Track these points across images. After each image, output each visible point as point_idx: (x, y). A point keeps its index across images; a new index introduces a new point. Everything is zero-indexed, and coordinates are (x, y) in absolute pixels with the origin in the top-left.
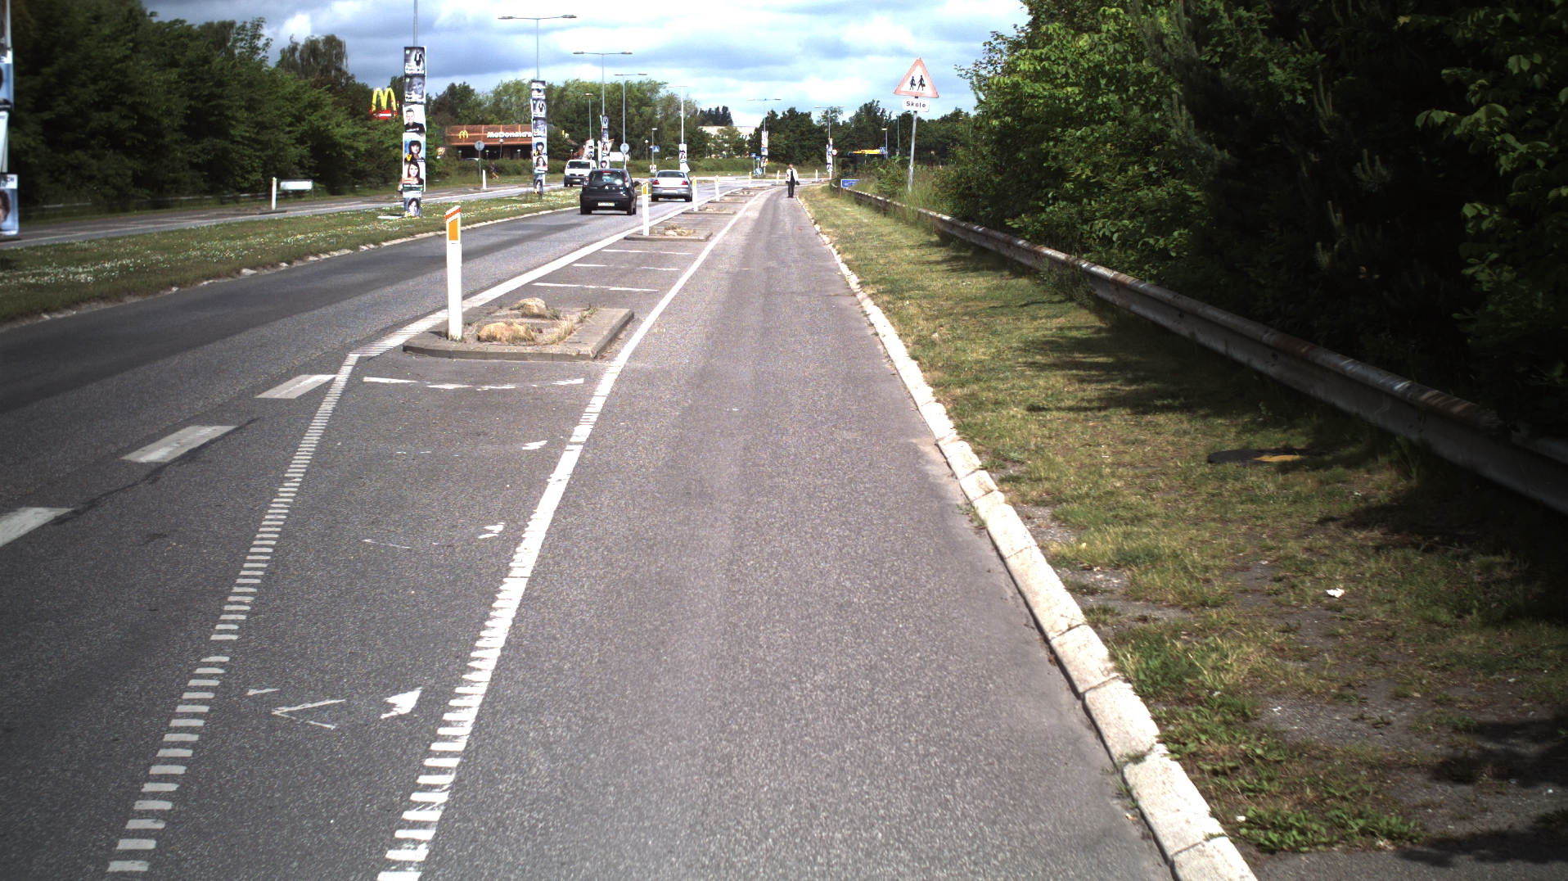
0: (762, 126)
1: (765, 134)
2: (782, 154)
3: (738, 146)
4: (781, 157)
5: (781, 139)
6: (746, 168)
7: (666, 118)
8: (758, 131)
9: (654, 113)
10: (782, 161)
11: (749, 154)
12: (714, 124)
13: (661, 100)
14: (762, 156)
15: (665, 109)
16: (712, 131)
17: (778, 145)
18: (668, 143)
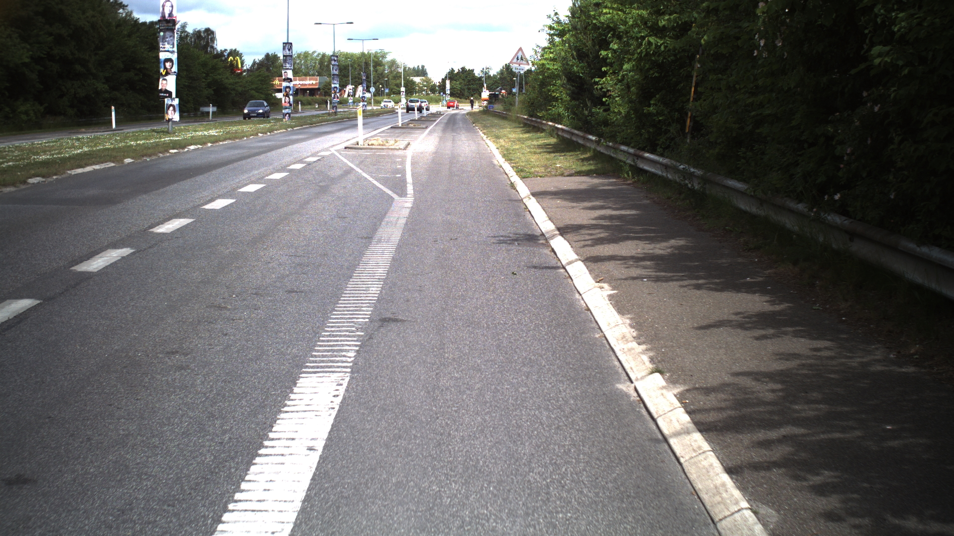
0: (446, 77)
1: (448, 82)
2: (457, 93)
3: (433, 89)
4: (457, 95)
5: (458, 85)
6: (437, 101)
7: (391, 72)
8: (444, 81)
9: (384, 70)
10: (458, 97)
11: (439, 93)
12: (418, 76)
13: (388, 62)
14: (446, 94)
15: (390, 67)
16: (417, 80)
17: (455, 88)
18: (392, 87)
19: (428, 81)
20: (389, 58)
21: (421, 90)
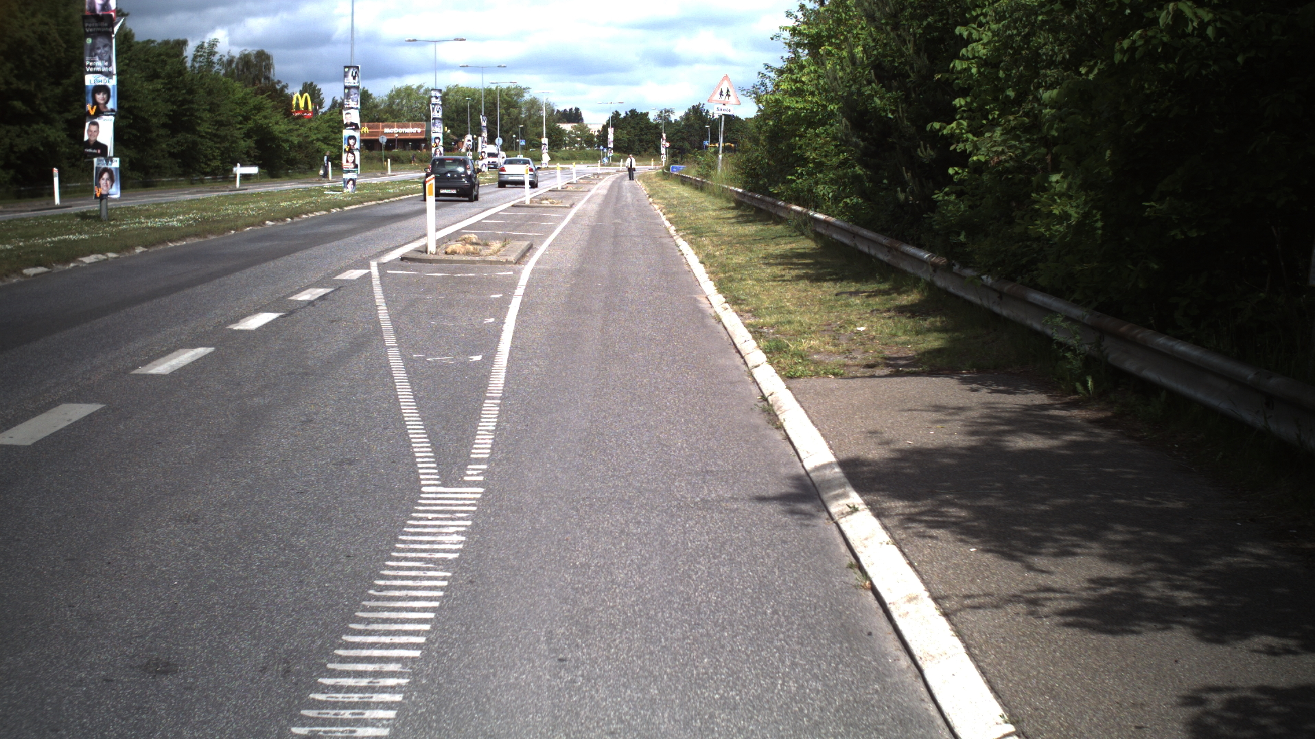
0: (608, 124)
1: (610, 131)
2: (624, 147)
3: (589, 140)
4: (623, 149)
5: (624, 136)
6: (595, 158)
7: (530, 116)
8: (605, 128)
9: (520, 113)
10: (625, 152)
11: (599, 146)
12: (569, 121)
13: (526, 103)
14: (608, 148)
15: (529, 110)
16: (567, 127)
17: (620, 139)
18: (531, 137)
19: (584, 129)
20: (527, 97)
21: (573, 142)
